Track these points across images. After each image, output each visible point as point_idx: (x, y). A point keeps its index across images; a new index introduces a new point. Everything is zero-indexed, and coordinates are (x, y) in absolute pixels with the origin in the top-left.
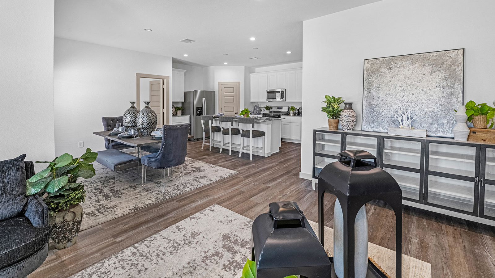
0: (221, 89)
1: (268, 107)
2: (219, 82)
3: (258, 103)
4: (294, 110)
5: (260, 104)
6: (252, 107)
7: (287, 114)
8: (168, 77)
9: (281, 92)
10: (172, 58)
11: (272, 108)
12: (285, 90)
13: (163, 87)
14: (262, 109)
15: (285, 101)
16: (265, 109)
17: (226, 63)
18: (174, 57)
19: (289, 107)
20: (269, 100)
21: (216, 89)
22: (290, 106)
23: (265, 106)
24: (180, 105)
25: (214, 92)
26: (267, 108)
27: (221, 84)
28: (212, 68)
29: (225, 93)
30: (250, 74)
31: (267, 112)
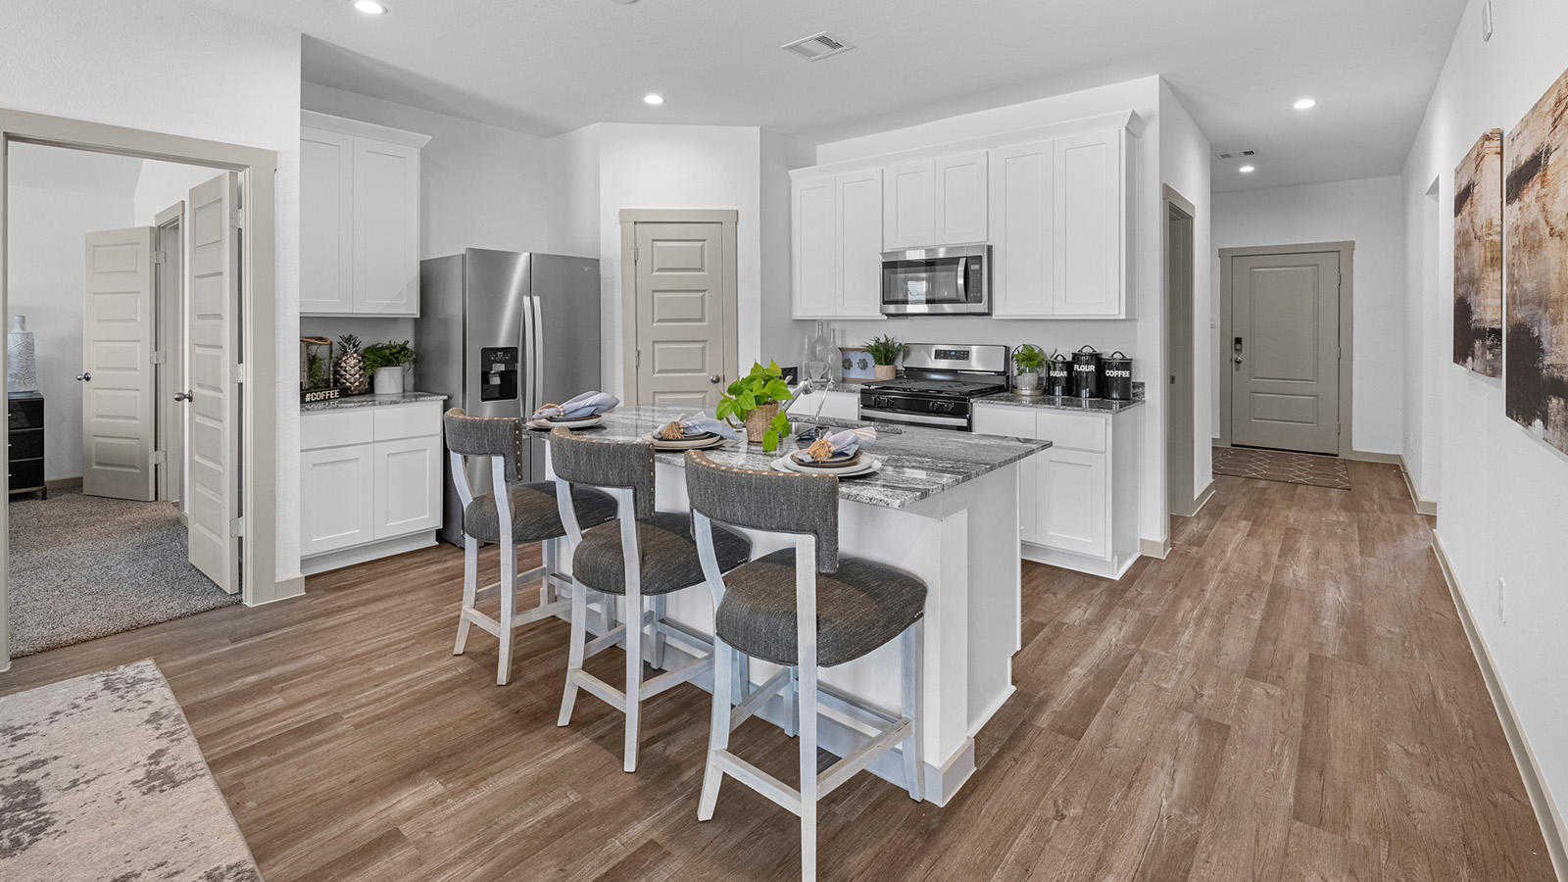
0: (636, 251)
1: (885, 345)
2: (622, 212)
3: (833, 326)
4: (1039, 365)
5: (843, 332)
6: (802, 345)
7: (1001, 389)
8: (272, 156)
9: (962, 262)
10: (303, 36)
11: (906, 350)
12: (990, 249)
13: (234, 218)
14: (855, 358)
15: (989, 314)
16: (870, 359)
17: (654, 99)
18: (314, 32)
19: (1007, 349)
20: (892, 309)
21: (610, 245)
22: (1016, 344)
23: (873, 343)
24: (405, 336)
25: (597, 261)
26: (883, 352)
27: (636, 222)
28: (589, 134)
29: (659, 270)
30: (790, 172)
31: (882, 373)
